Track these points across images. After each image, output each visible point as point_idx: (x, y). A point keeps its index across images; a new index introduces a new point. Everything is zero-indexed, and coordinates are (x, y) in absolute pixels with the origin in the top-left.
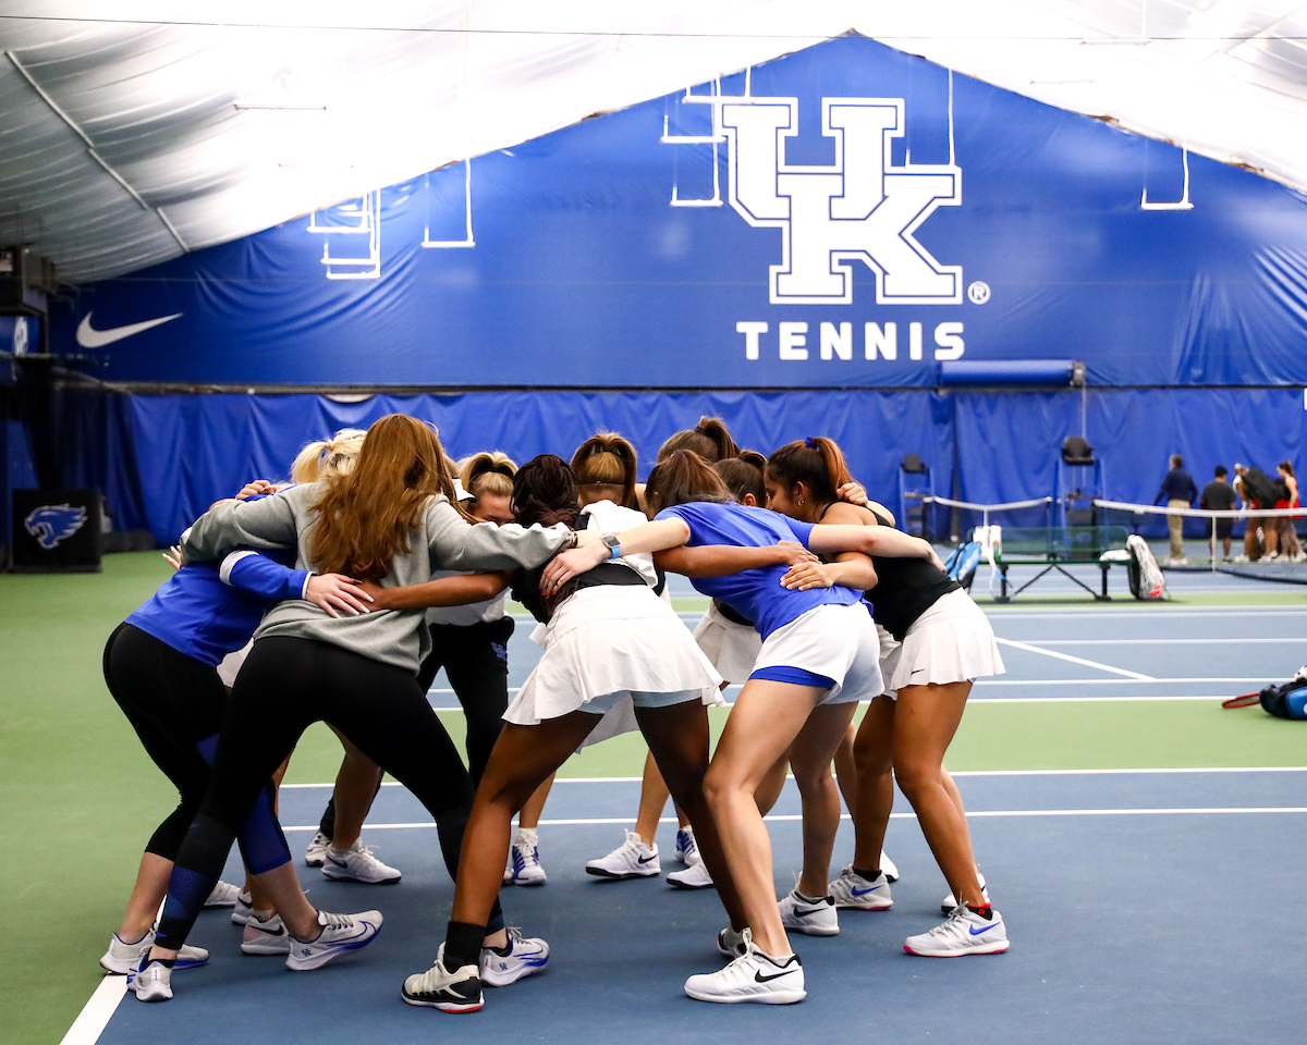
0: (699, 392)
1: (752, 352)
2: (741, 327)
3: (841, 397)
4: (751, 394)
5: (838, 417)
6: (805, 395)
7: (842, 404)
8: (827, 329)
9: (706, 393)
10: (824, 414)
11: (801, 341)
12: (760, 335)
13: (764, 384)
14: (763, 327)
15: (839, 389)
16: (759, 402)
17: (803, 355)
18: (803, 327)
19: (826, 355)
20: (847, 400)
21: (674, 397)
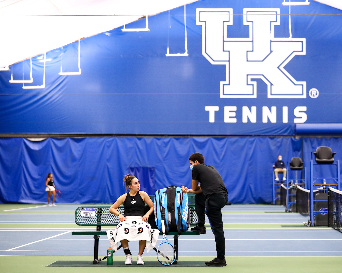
0: (189, 137)
1: (212, 119)
2: (207, 108)
3: (252, 139)
4: (211, 138)
5: (250, 148)
6: (235, 138)
7: (252, 143)
8: (245, 109)
9: (191, 137)
10: (243, 147)
11: (234, 114)
12: (215, 112)
13: (217, 134)
14: (217, 108)
15: (251, 136)
16: (215, 141)
17: (234, 121)
18: (234, 108)
19: (245, 120)
20: (254, 141)
21: (177, 139)
